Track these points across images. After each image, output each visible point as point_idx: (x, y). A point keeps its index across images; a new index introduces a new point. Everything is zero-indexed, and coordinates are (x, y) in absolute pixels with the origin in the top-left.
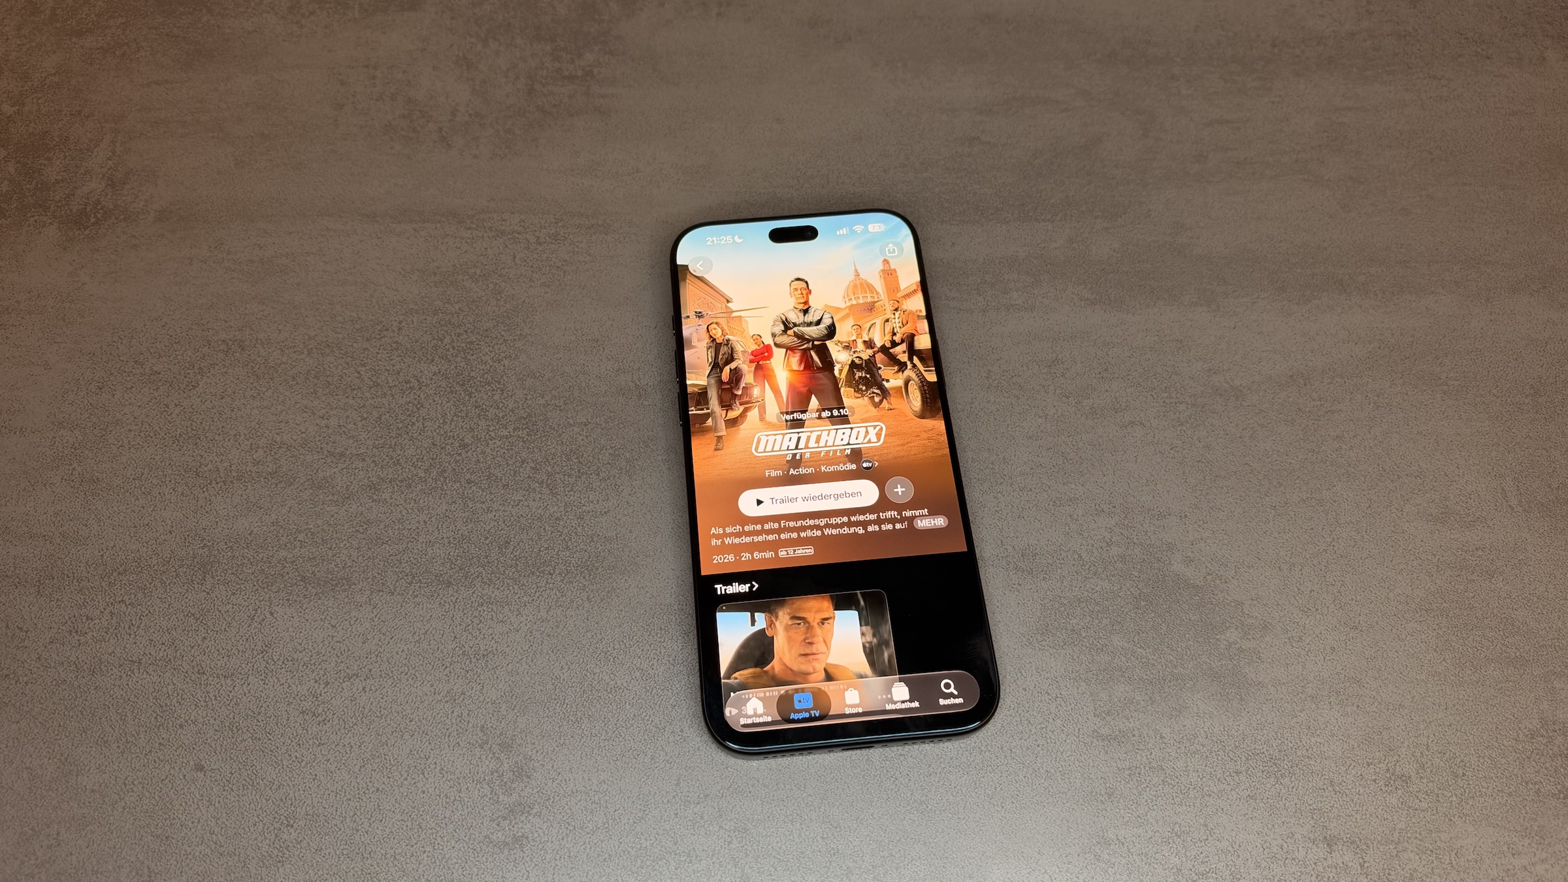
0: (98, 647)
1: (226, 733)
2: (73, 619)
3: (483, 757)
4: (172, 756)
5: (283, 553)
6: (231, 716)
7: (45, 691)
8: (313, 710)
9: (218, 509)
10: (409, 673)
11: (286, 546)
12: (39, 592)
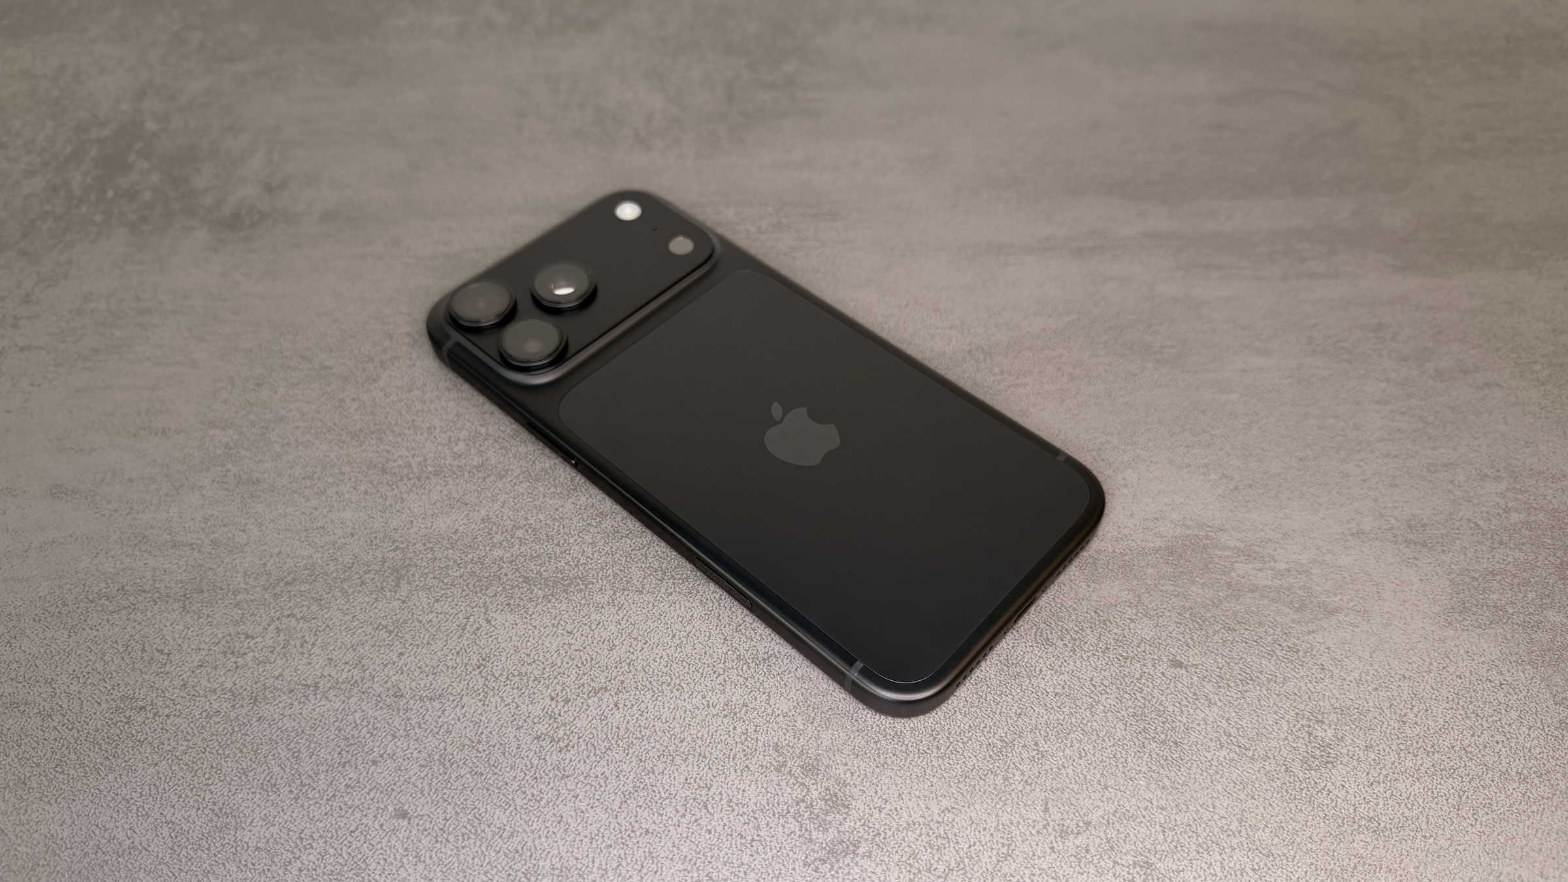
0: (261, 670)
1: (435, 769)
2: (228, 638)
3: (783, 783)
4: (363, 800)
5: (498, 553)
6: (441, 746)
7: (191, 725)
8: (551, 734)
9: (412, 506)
10: (672, 684)
11: (501, 544)
12: (184, 608)
